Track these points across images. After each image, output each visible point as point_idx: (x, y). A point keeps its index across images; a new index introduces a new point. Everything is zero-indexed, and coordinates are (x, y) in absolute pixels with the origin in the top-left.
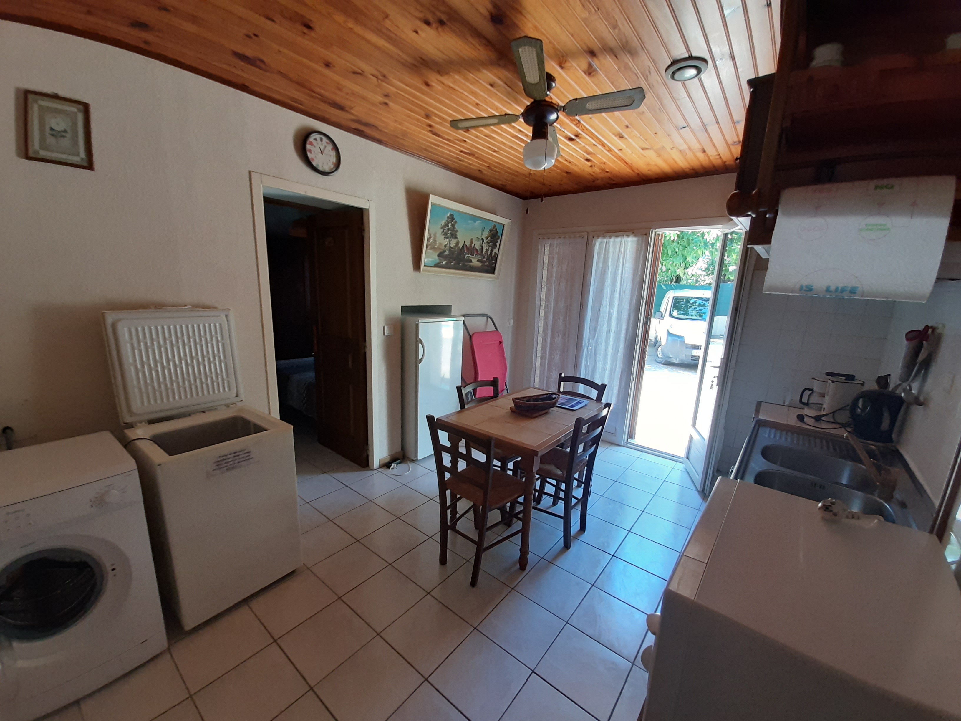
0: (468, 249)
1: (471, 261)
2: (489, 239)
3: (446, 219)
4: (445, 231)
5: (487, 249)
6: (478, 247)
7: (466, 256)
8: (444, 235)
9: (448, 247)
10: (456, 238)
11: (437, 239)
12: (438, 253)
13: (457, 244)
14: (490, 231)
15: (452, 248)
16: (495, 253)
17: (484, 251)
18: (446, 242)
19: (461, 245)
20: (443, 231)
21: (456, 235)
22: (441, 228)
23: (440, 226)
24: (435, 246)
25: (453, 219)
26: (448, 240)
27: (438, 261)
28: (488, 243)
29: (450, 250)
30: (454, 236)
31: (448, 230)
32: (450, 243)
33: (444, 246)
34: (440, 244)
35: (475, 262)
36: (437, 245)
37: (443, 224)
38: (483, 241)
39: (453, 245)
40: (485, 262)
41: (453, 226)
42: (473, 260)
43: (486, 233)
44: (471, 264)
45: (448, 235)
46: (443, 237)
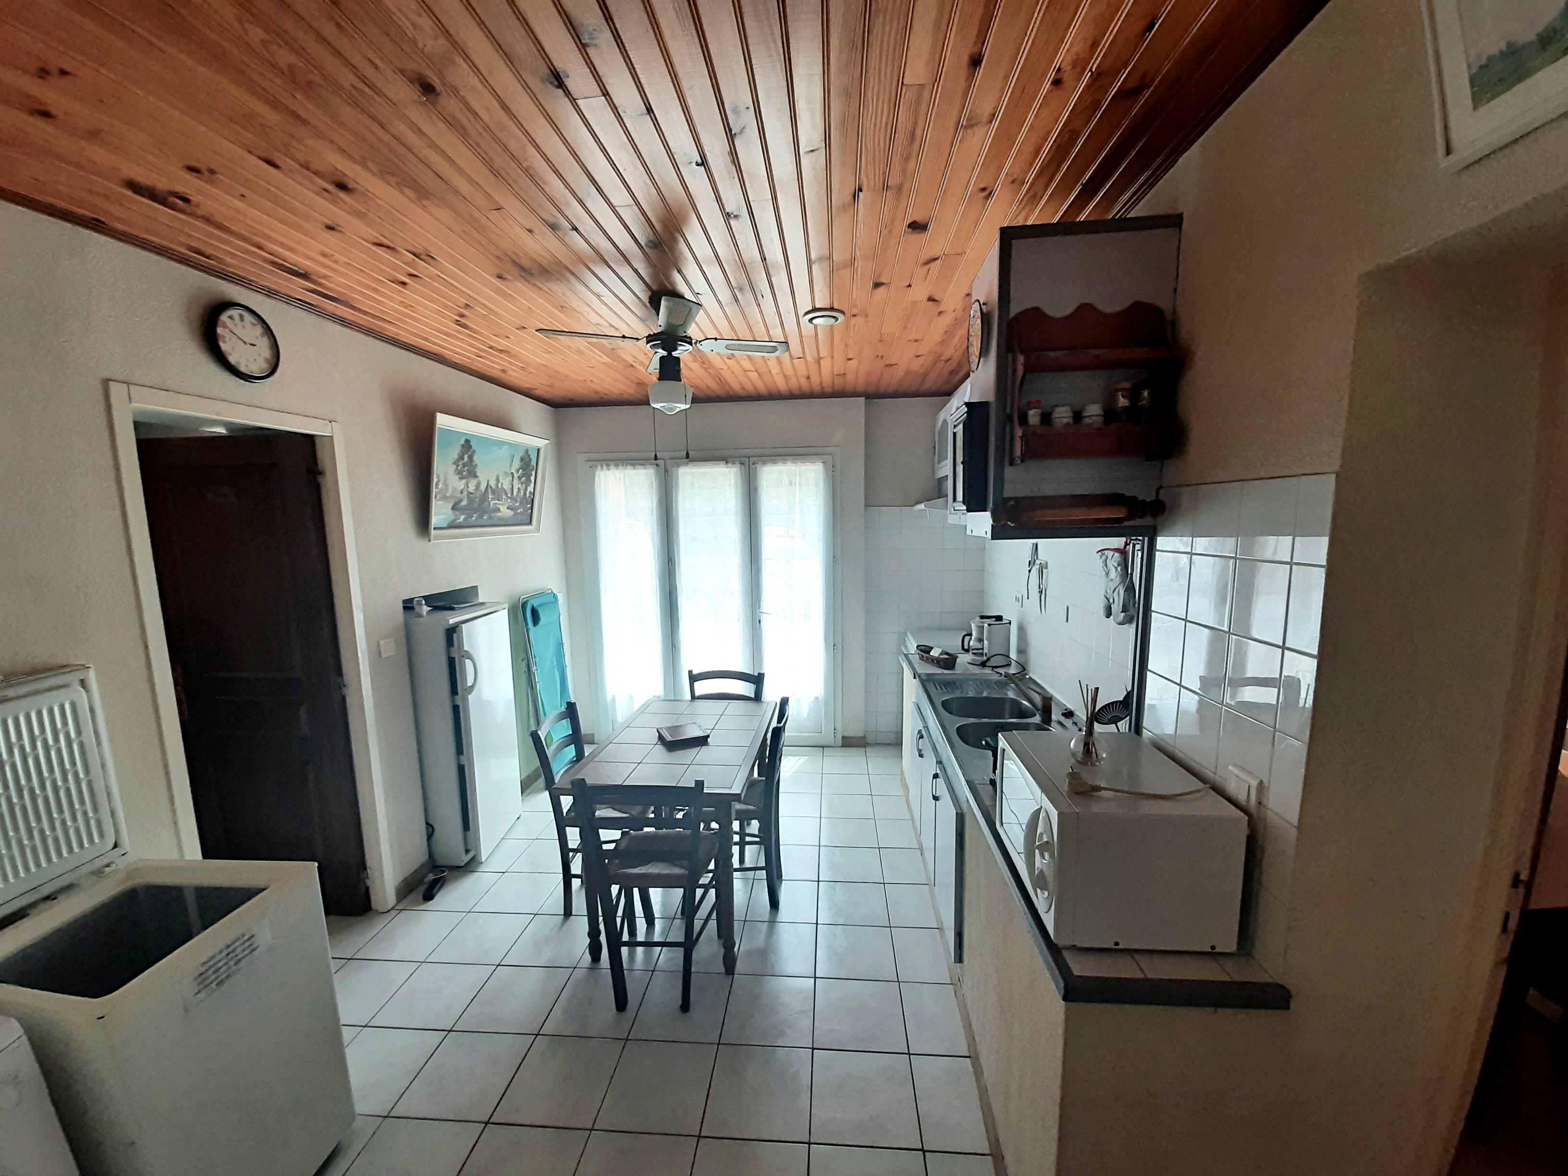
0: (493, 492)
1: (499, 510)
2: (521, 471)
3: (460, 448)
4: (459, 468)
5: (519, 489)
6: (506, 486)
7: (492, 502)
8: (458, 474)
9: (465, 493)
10: (476, 476)
11: (449, 482)
12: (451, 505)
13: (478, 486)
14: (522, 460)
15: (471, 493)
16: (530, 492)
17: (515, 491)
18: (461, 485)
19: (483, 487)
20: (457, 469)
21: (475, 473)
22: (454, 463)
23: (452, 461)
24: (447, 493)
25: (470, 447)
26: (464, 481)
27: (452, 517)
28: (519, 478)
29: (469, 498)
30: (473, 474)
31: (464, 465)
32: (468, 487)
33: (459, 492)
34: (454, 489)
35: (505, 512)
36: (450, 491)
37: (456, 456)
38: (513, 477)
39: (472, 489)
40: (518, 508)
41: (471, 458)
42: (501, 508)
43: (517, 464)
44: (499, 514)
45: (464, 473)
46: (457, 477)
